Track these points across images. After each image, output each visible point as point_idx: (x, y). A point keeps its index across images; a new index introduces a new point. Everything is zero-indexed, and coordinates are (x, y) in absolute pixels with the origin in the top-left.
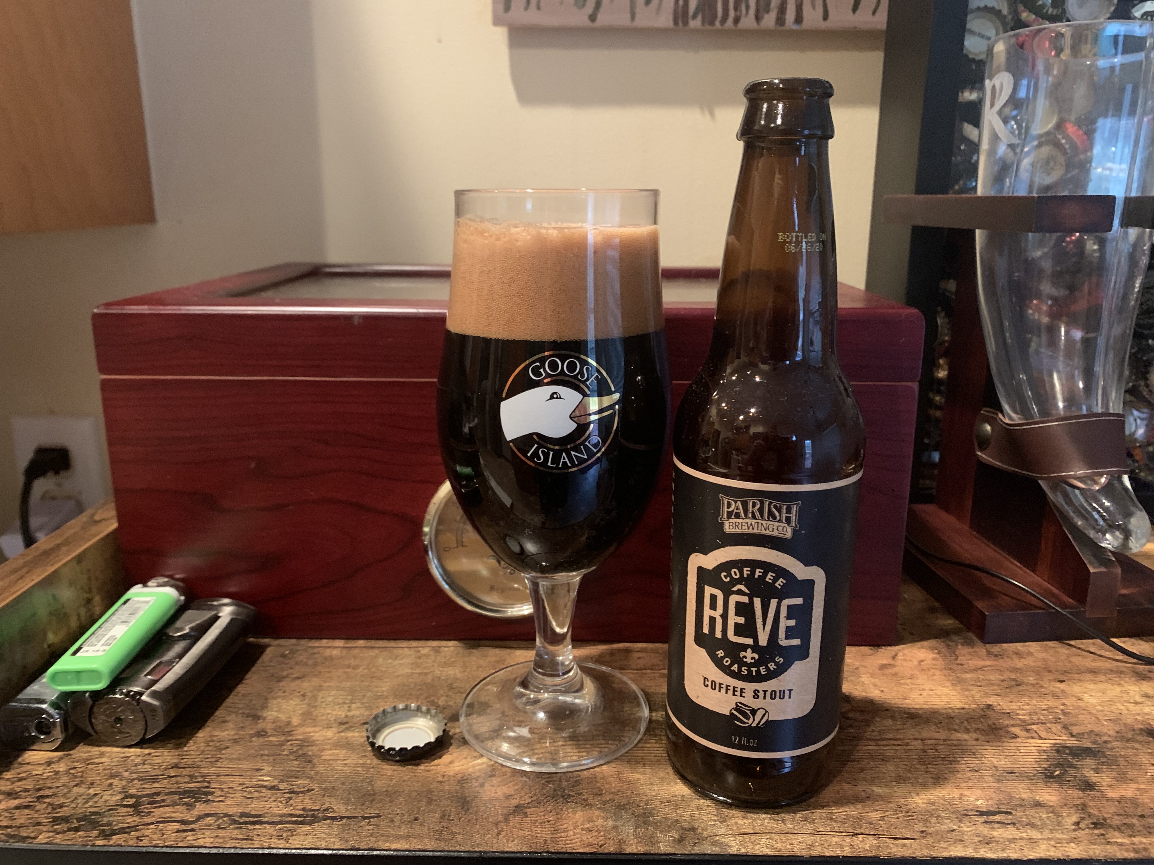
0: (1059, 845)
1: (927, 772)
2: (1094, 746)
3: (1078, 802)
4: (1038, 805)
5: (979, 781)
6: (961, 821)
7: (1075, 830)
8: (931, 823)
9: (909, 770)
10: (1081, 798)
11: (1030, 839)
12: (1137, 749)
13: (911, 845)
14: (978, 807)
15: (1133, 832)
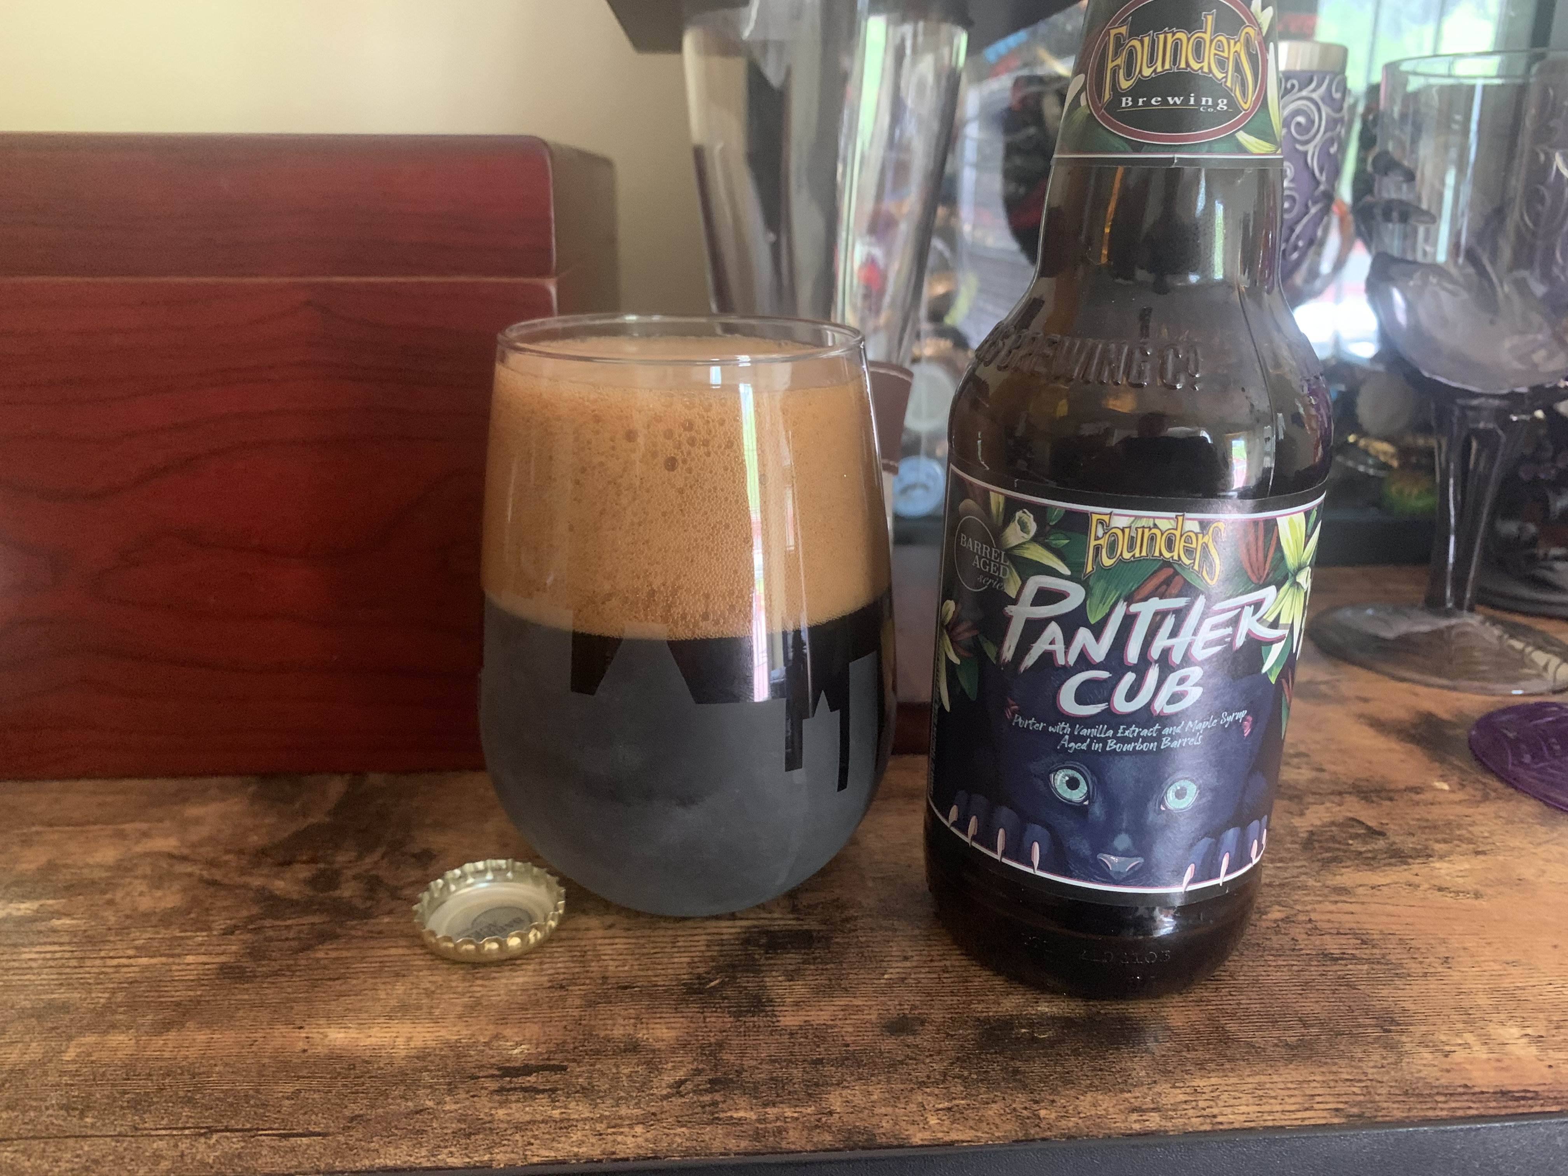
0: (610, 1130)
1: (463, 994)
2: (824, 927)
3: (713, 1040)
4: (633, 1048)
5: (551, 1007)
6: (450, 1092)
7: (666, 1097)
8: (387, 1098)
9: (433, 992)
10: (724, 1031)
11: (562, 1121)
12: (896, 930)
13: (309, 1146)
14: (508, 1061)
15: (778, 1096)
